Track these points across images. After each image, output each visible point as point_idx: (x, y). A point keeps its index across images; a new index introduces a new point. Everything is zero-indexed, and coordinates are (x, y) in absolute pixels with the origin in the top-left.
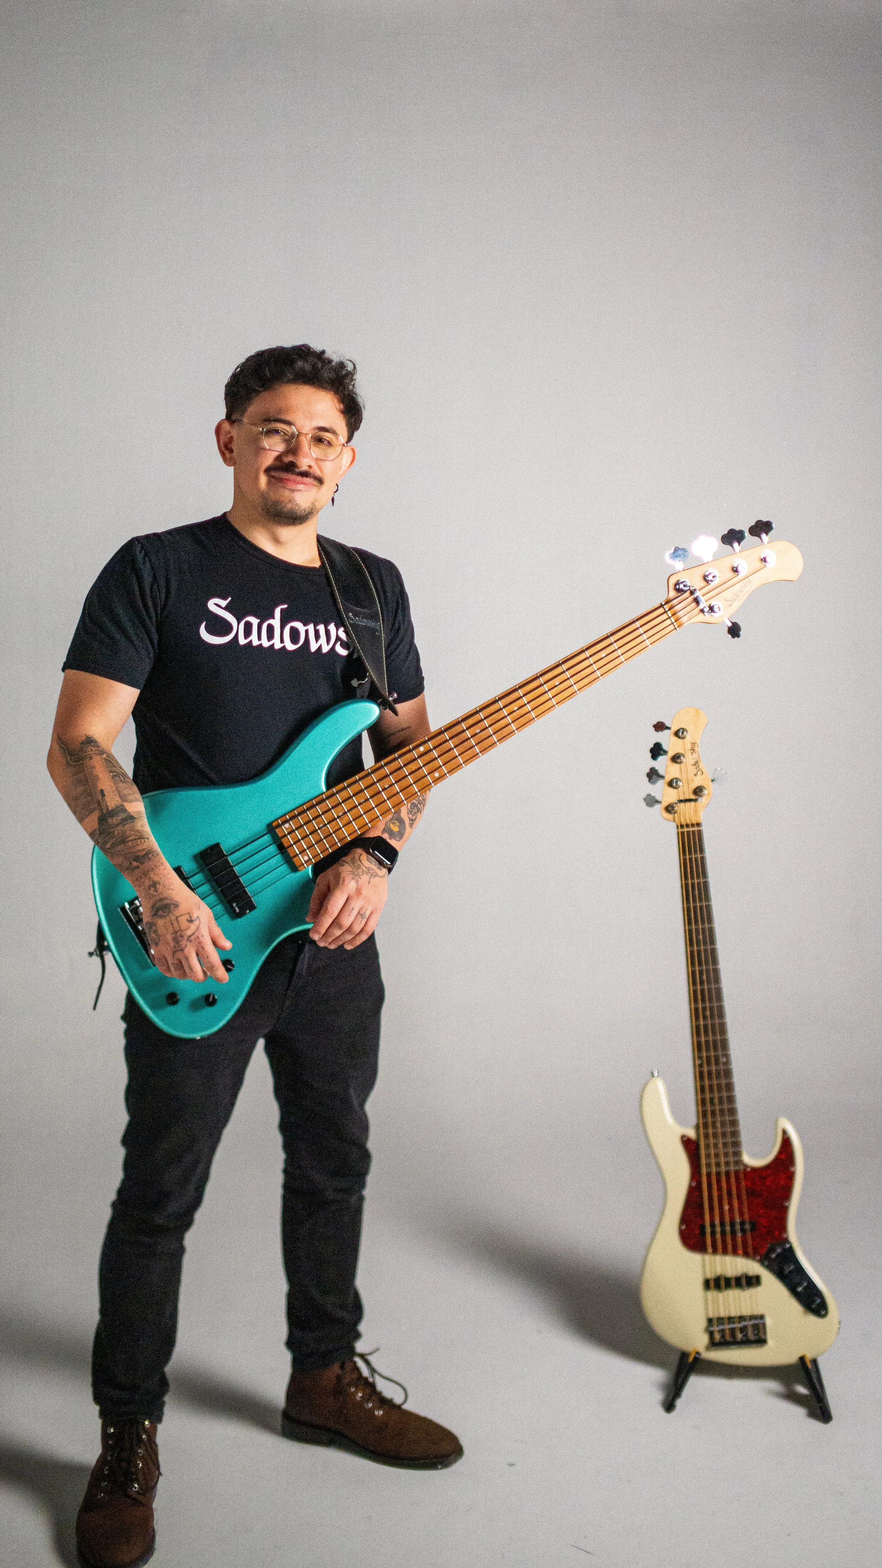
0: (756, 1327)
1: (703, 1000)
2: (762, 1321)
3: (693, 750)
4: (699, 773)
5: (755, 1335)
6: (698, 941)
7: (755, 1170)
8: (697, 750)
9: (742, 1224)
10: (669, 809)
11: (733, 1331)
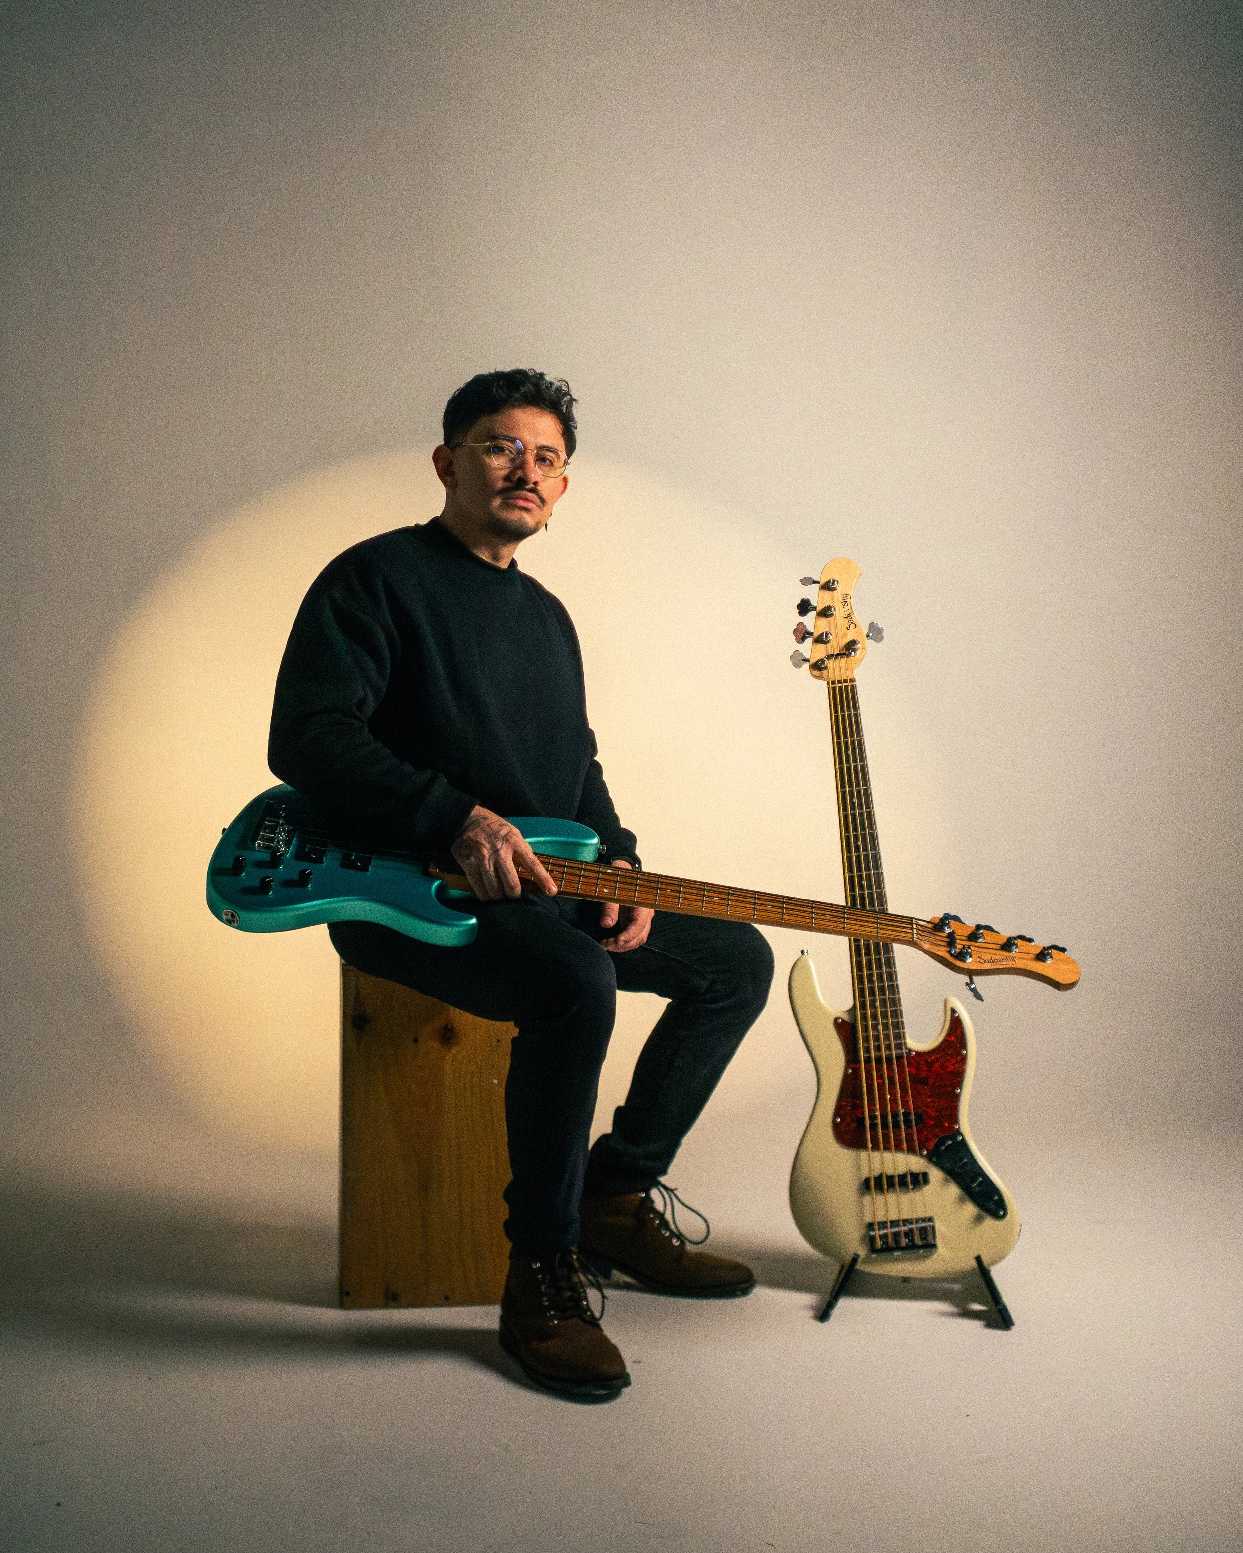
0: (923, 1231)
1: (859, 869)
2: (931, 1223)
3: (845, 602)
4: (852, 626)
5: (922, 1239)
6: (852, 804)
7: (919, 1054)
8: (848, 602)
9: (907, 1115)
10: (818, 667)
11: (896, 1235)
